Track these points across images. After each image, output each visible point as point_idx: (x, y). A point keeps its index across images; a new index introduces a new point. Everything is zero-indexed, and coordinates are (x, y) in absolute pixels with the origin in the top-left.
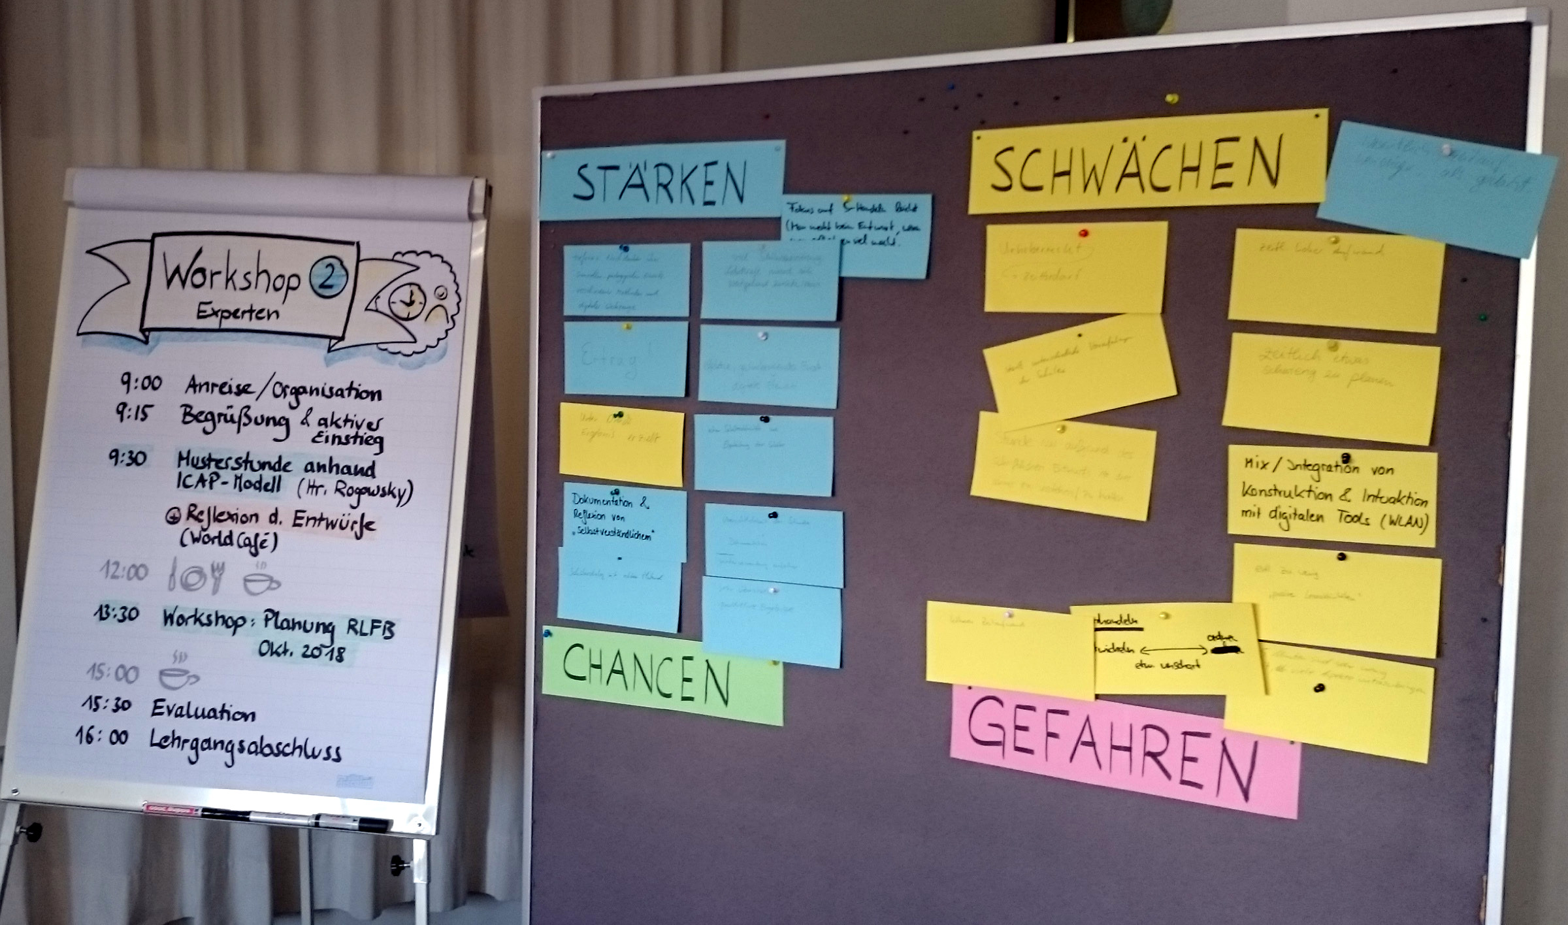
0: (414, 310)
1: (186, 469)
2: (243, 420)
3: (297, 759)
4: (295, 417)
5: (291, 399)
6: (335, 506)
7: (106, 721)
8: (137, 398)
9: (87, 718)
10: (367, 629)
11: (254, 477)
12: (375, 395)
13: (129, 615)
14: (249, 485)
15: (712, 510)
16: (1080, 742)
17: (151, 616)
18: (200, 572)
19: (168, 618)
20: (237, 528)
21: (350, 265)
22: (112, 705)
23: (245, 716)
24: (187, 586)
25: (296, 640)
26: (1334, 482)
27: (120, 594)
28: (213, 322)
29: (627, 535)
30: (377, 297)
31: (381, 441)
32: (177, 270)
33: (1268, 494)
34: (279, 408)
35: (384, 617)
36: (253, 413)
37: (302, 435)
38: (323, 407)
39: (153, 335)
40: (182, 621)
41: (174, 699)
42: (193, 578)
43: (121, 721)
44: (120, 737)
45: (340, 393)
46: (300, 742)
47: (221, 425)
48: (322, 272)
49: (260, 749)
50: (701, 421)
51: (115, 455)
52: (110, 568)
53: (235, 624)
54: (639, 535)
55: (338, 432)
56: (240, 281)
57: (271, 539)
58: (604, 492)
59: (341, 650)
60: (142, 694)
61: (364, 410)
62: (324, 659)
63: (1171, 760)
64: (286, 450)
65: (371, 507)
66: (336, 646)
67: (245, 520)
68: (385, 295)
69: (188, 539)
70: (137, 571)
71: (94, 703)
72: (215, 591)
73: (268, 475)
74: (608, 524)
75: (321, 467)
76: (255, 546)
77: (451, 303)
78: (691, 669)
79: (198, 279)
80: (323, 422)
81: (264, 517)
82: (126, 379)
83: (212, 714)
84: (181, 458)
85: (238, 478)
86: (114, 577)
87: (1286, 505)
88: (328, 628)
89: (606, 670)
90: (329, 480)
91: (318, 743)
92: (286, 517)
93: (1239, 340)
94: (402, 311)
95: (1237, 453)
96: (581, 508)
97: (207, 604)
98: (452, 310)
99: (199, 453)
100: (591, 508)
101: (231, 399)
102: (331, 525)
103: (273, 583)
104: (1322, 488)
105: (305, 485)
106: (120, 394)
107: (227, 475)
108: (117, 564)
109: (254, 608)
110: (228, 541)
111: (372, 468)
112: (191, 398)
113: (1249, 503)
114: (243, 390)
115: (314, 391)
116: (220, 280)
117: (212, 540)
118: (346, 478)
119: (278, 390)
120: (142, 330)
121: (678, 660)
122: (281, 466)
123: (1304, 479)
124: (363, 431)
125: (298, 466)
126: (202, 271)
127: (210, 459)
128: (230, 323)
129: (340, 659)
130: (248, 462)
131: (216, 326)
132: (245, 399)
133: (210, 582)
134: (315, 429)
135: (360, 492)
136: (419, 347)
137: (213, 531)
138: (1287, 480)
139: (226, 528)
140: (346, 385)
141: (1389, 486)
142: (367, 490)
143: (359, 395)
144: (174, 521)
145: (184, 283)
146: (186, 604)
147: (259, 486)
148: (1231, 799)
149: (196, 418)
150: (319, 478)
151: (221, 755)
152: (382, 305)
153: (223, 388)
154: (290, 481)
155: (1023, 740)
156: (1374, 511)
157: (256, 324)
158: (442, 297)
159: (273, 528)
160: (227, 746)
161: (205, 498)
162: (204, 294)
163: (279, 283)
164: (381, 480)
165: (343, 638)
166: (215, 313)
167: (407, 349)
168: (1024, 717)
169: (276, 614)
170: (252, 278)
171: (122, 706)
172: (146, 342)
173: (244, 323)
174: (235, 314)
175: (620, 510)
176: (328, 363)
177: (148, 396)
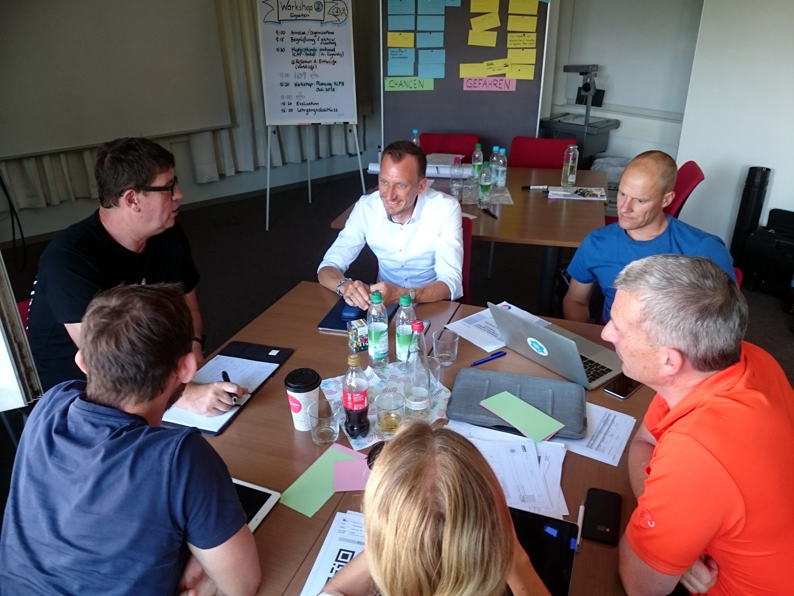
0: (338, 13)
1: (294, 52)
2: (305, 40)
3: (329, 112)
4: (316, 39)
5: (315, 35)
6: (328, 58)
7: (287, 107)
8: (280, 36)
9: (283, 107)
10: (338, 84)
11: (309, 53)
12: (333, 33)
13: (287, 85)
14: (308, 54)
15: (420, 51)
16: (484, 84)
17: (292, 84)
18: (301, 74)
19: (296, 85)
20: (307, 64)
21: (323, 4)
22: (288, 104)
23: (316, 104)
24: (298, 78)
25: (324, 87)
26: (522, 38)
27: (285, 80)
28: (294, 18)
29: (402, 58)
30: (330, 11)
31: (335, 43)
32: (284, 6)
33: (513, 41)
34: (312, 37)
35: (341, 81)
36: (306, 39)
37: (318, 43)
38: (322, 37)
39: (281, 22)
40: (299, 85)
41: (300, 102)
42: (300, 76)
43: (290, 107)
44: (291, 110)
45: (325, 33)
46: (329, 108)
47: (300, 42)
48: (317, 5)
49: (321, 110)
50: (418, 34)
51: (278, 50)
52: (281, 75)
53: (310, 85)
54: (405, 58)
55: (326, 42)
56: (299, 8)
57: (315, 66)
58: (398, 50)
59: (334, 89)
60: (294, 101)
61: (330, 37)
62: (330, 91)
63: (498, 85)
64: (315, 46)
65: (335, 58)
66: (333, 88)
67: (309, 62)
68: (331, 10)
69: (297, 67)
70: (287, 75)
71: (284, 104)
72: (305, 78)
73: (312, 52)
74: (398, 56)
75: (323, 50)
76: (312, 68)
77: (346, 12)
78: (416, 82)
79: (289, 8)
80: (322, 40)
81: (313, 62)
82: (277, 32)
83: (309, 104)
84: (292, 49)
85: (306, 53)
86: (282, 77)
87: (516, 43)
88: (330, 84)
89: (398, 84)
90: (325, 52)
91: (332, 108)
92: (317, 61)
93: (510, 16)
94: (336, 14)
95: (509, 35)
96: (392, 53)
97: (304, 81)
98: (347, 13)
99: (296, 48)
100: (394, 53)
101: (301, 35)
102: (327, 62)
103: (317, 76)
104: (520, 39)
105: (320, 54)
106: (276, 36)
107: (303, 53)
108: (283, 74)
109: (314, 81)
110: (306, 67)
111: (334, 49)
112: (292, 36)
113: (510, 43)
114: (304, 33)
115: (319, 33)
116: (294, 8)
117: (302, 67)
118: (329, 52)
119: (311, 33)
120: (279, 20)
121: (413, 81)
122: (315, 50)
123: (518, 38)
124: (331, 41)
125: (318, 50)
126: (290, 6)
127: (299, 49)
128: (298, 18)
129: (334, 91)
130: (307, 49)
131: (295, 19)
132: (304, 35)
133: (303, 76)
134: (320, 41)
135: (332, 55)
136: (341, 22)
137: (302, 65)
138: (516, 38)
139: (305, 64)
140: (326, 31)
141: (530, 38)
142: (334, 54)
143: (329, 33)
144: (293, 63)
145: (286, 9)
146: (299, 81)
147: (310, 55)
148: (506, 89)
149: (294, 40)
150: (323, 52)
151: (313, 112)
152: (331, 12)
153: (299, 33)
154: (317, 53)
155: (475, 85)
156: (527, 42)
157: (304, 18)
158: (344, 10)
159: (315, 64)
160: (314, 110)
161: (299, 58)
162: (291, 11)
163: (308, 8)
164: (337, 52)
165: (333, 86)
166: (294, 16)
167: (338, 22)
168: (475, 82)
169: (319, 82)
170: (301, 7)
171: (290, 104)
172: (280, 23)
173: (301, 18)
174: (299, 16)
175: (400, 53)
176: (321, 26)
177: (282, 36)
